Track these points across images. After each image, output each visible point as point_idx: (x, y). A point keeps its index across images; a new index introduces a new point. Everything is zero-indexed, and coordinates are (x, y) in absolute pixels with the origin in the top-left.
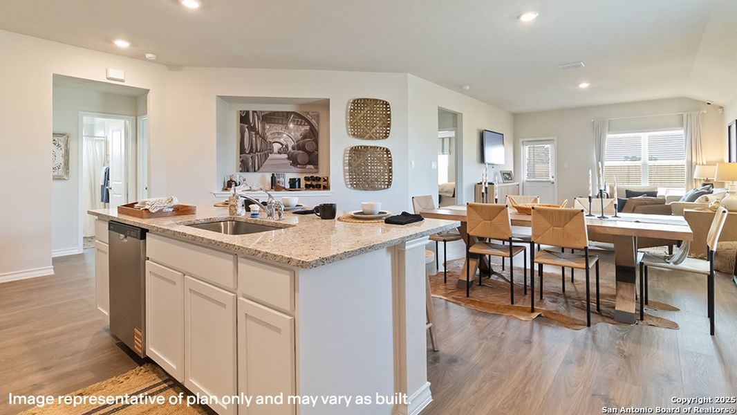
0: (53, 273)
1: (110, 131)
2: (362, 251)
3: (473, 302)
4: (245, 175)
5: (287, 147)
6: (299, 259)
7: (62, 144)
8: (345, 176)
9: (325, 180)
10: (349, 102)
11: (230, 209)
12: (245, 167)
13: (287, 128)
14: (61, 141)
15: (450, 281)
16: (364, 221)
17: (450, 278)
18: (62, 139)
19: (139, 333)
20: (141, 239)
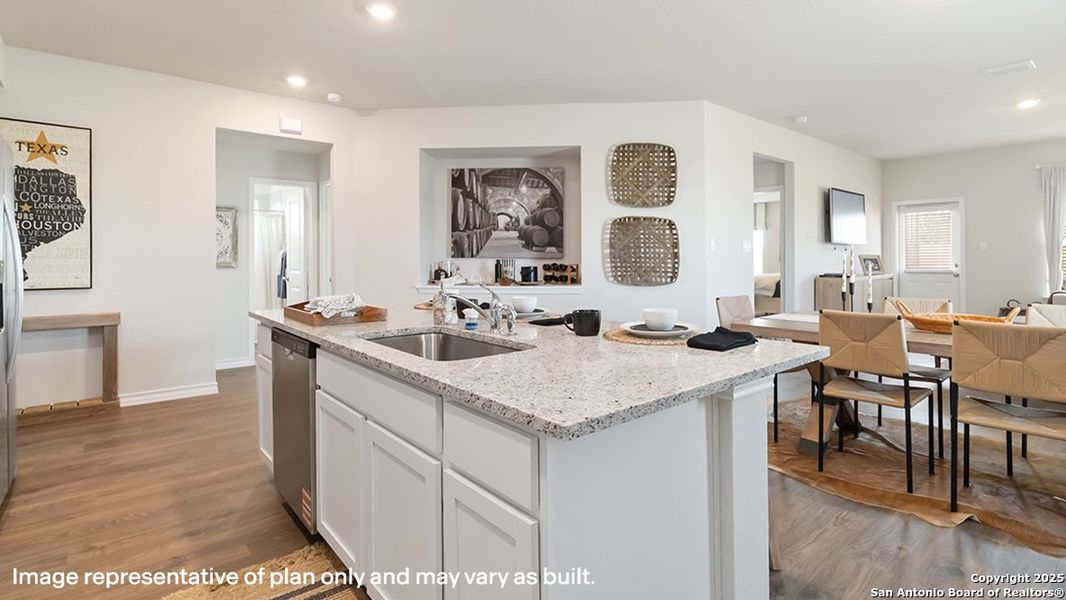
0: (217, 392)
1: (288, 204)
2: (660, 404)
3: (831, 481)
4: (459, 261)
5: (517, 220)
6: (549, 420)
7: (229, 221)
8: (604, 263)
9: (573, 270)
10: (610, 150)
11: (435, 315)
12: (458, 251)
13: (517, 192)
14: (228, 216)
15: (785, 439)
16: (649, 341)
17: (783, 433)
18: (230, 214)
19: (307, 495)
20: (310, 357)
